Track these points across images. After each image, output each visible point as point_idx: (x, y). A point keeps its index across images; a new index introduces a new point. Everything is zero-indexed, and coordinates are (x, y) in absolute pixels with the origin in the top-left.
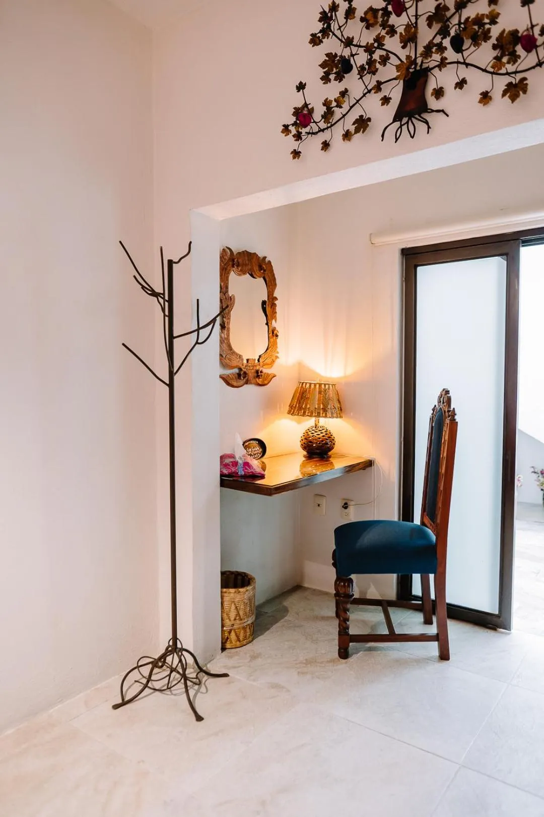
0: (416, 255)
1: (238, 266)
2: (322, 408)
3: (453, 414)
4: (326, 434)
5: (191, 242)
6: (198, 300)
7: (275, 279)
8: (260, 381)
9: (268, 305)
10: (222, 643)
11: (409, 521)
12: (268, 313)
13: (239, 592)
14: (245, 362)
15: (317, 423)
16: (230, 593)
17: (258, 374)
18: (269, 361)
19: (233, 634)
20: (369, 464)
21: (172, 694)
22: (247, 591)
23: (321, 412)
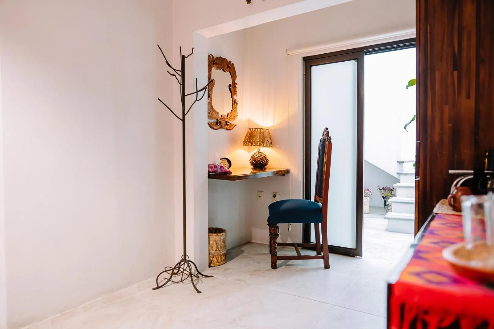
0: (311, 60)
1: (216, 64)
2: (262, 142)
3: (330, 139)
4: (264, 156)
5: (193, 48)
6: (197, 78)
7: (236, 73)
8: (227, 127)
9: (232, 87)
10: (209, 263)
11: (309, 200)
12: (232, 91)
13: (218, 235)
14: (220, 116)
15: (259, 151)
16: (213, 236)
17: (227, 123)
18: (232, 117)
19: (215, 258)
20: (287, 172)
21: (184, 284)
22: (222, 235)
23: (261, 144)
